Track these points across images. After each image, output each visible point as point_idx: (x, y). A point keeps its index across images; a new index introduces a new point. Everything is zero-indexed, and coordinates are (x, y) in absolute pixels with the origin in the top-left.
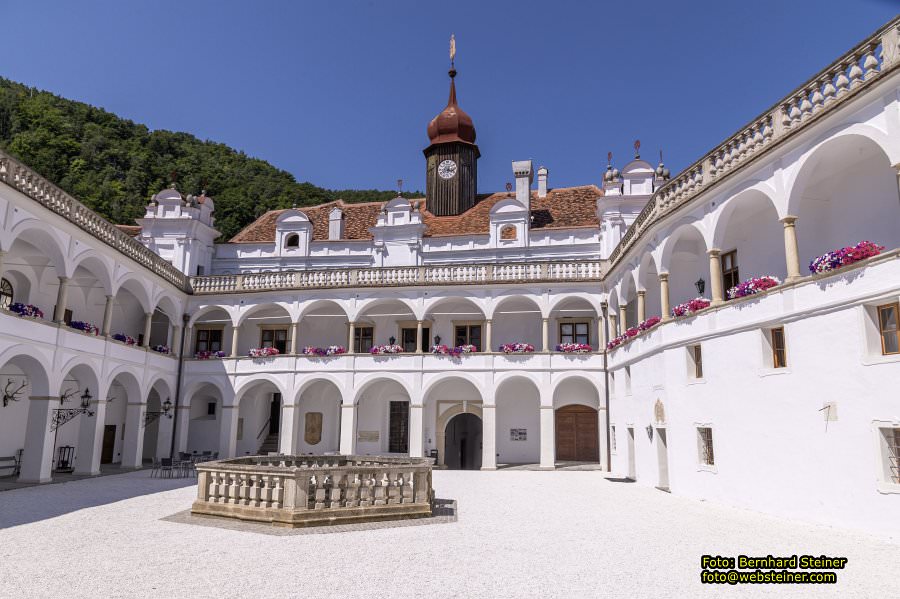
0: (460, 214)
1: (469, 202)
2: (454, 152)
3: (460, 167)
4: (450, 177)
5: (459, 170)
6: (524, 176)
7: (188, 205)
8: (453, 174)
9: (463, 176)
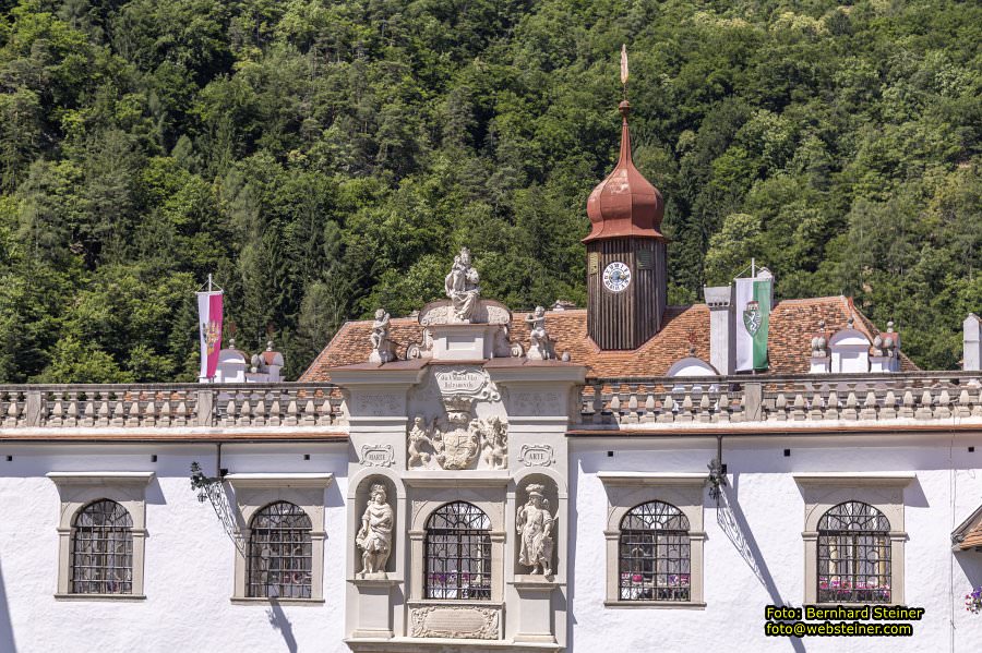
0: (637, 346)
1: (652, 326)
2: (626, 250)
3: (636, 272)
4: (621, 289)
5: (634, 280)
6: (721, 309)
7: (254, 369)
8: (626, 285)
9: (641, 287)
